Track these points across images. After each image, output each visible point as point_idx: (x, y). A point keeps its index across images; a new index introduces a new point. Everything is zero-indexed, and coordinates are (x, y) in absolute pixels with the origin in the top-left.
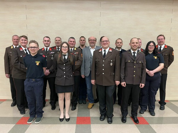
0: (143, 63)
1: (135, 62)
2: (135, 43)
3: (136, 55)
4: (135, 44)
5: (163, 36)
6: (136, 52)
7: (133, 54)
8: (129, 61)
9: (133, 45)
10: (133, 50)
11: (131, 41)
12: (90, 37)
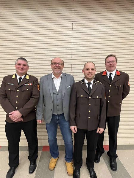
0: (101, 97)
1: (90, 97)
2: (90, 69)
3: (91, 86)
4: (90, 71)
5: (115, 56)
6: (92, 82)
7: (87, 86)
8: (82, 96)
9: (87, 72)
10: (88, 79)
11: (84, 66)
12: (53, 58)
